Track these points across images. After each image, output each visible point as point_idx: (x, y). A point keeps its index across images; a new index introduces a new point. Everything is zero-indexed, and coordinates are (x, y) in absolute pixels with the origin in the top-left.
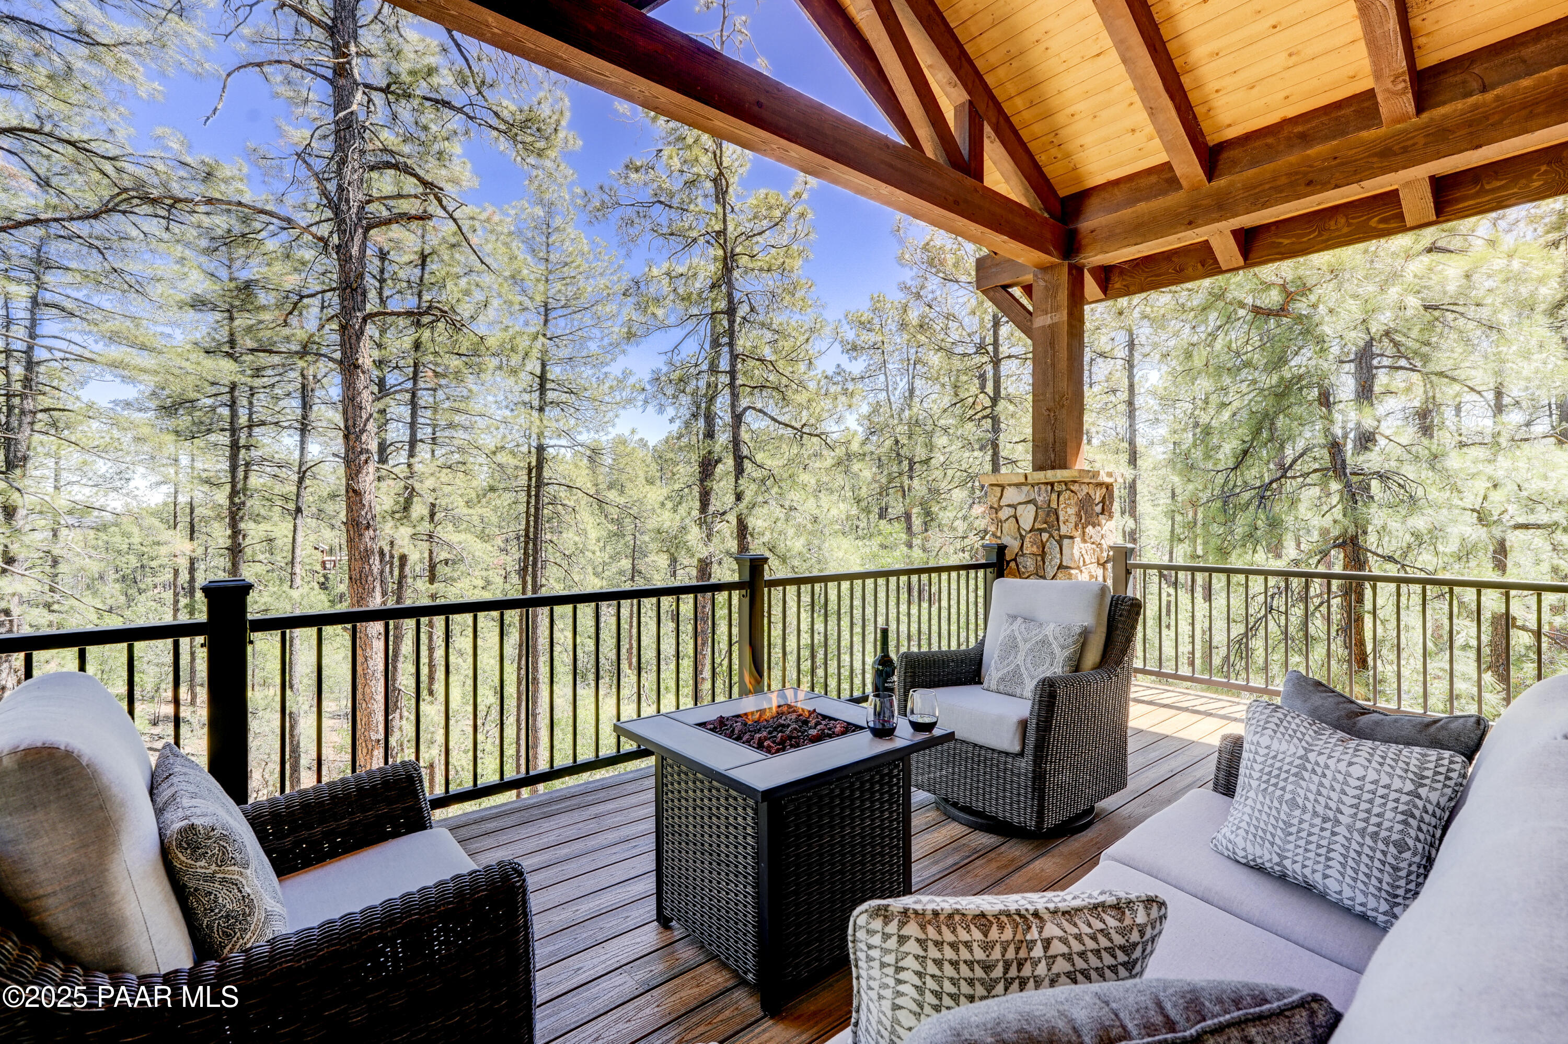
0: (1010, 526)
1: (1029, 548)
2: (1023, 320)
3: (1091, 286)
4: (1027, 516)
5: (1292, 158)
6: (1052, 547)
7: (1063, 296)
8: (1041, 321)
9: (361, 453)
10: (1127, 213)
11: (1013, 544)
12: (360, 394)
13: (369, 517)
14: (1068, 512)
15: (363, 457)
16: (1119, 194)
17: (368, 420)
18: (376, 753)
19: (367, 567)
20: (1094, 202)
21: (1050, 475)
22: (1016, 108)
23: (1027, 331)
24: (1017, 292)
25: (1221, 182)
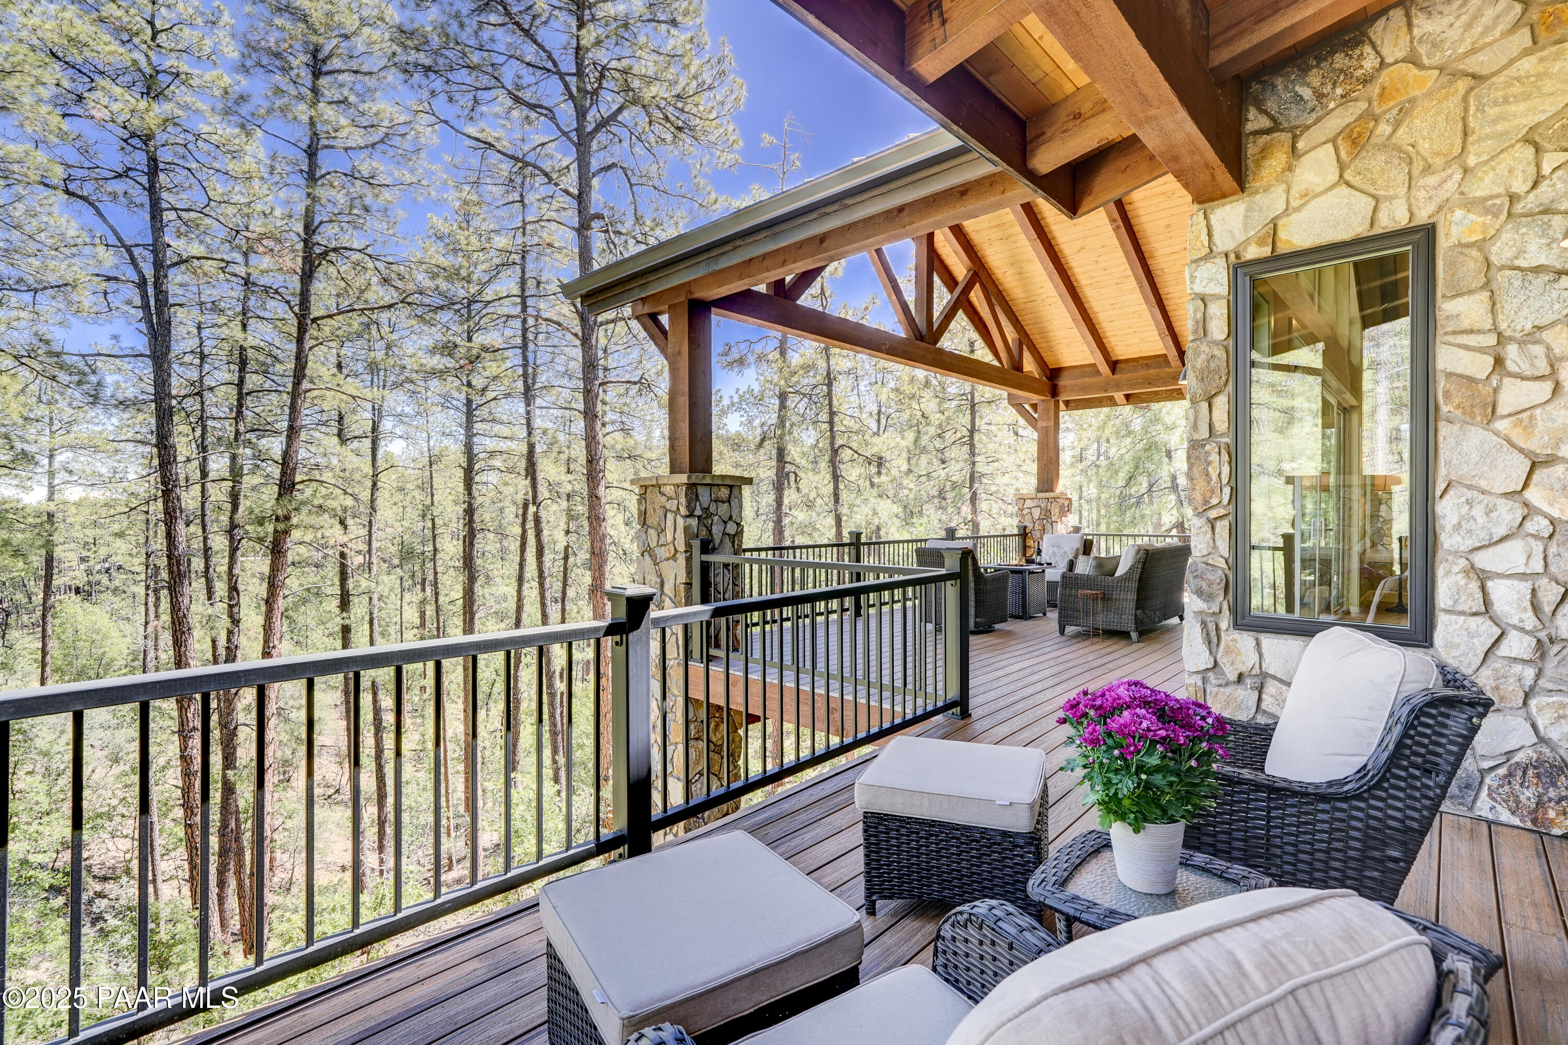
0: (1028, 517)
1: (1037, 527)
2: (1032, 422)
3: (1062, 406)
4: (1036, 513)
5: (1143, 373)
6: (1048, 526)
7: (1052, 414)
8: (1041, 424)
10: (1080, 381)
11: (1030, 525)
14: (1055, 511)
16: (1076, 372)
20: (1065, 374)
21: (1048, 495)
22: (1036, 338)
23: (1035, 427)
24: (1027, 407)
25: (1117, 376)
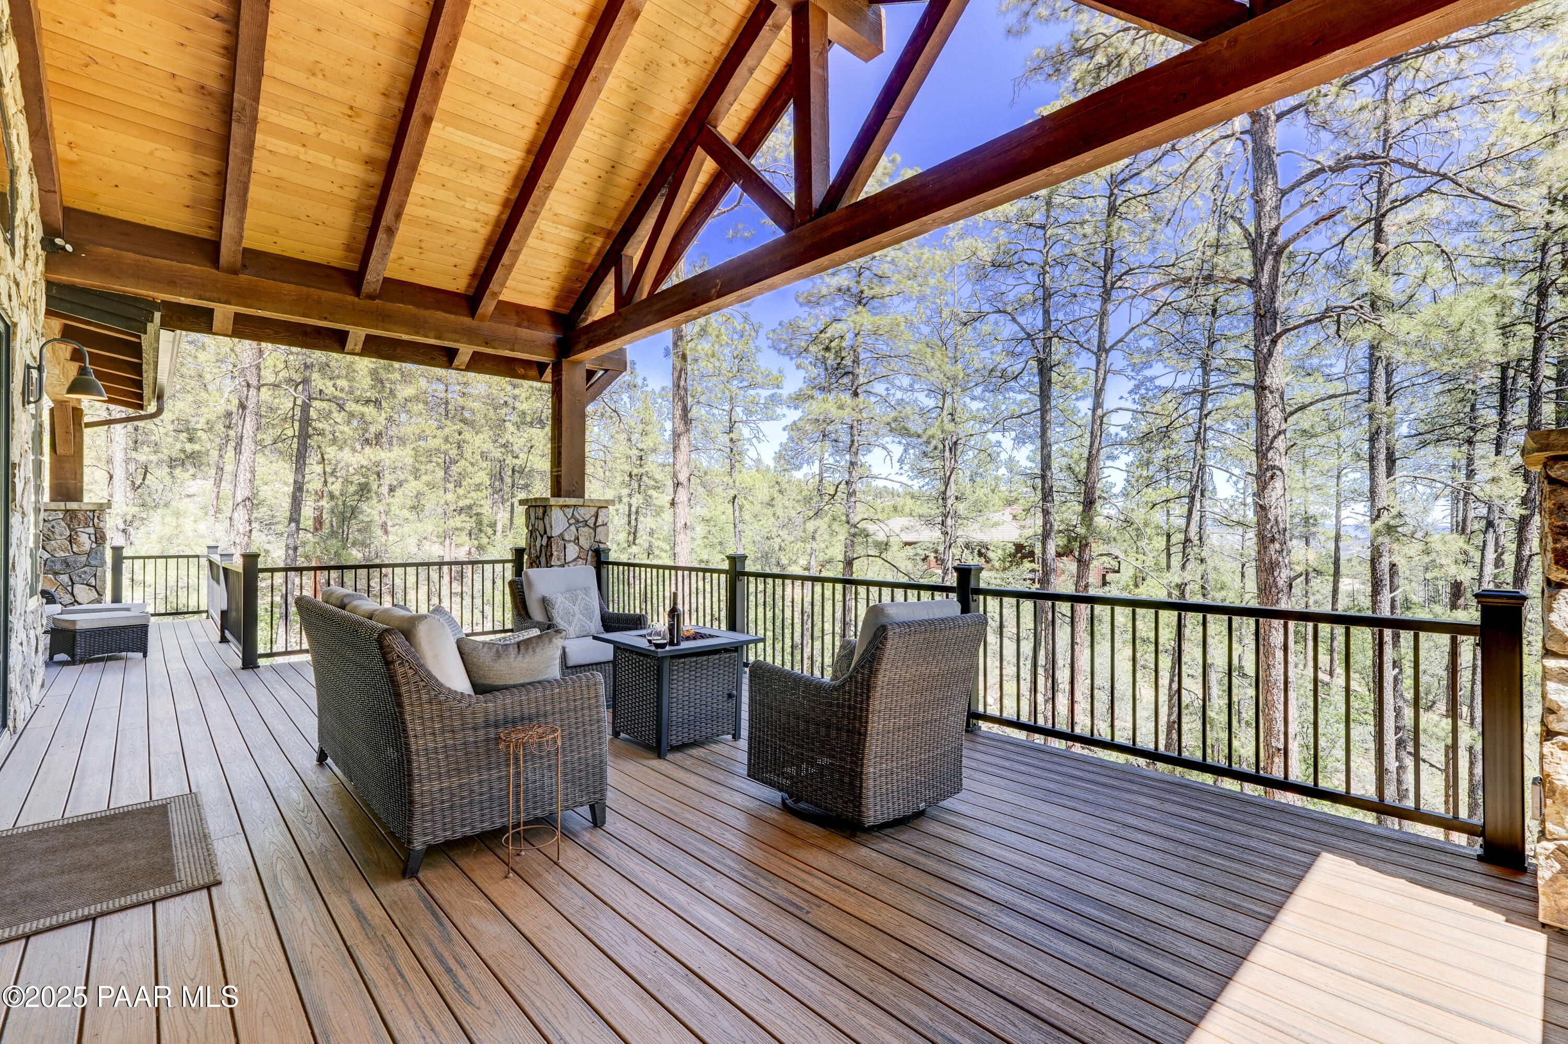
9: (1267, 470)
12: (1267, 413)
13: (1275, 530)
15: (1269, 474)
17: (1275, 437)
18: (1276, 760)
19: (1271, 580)
